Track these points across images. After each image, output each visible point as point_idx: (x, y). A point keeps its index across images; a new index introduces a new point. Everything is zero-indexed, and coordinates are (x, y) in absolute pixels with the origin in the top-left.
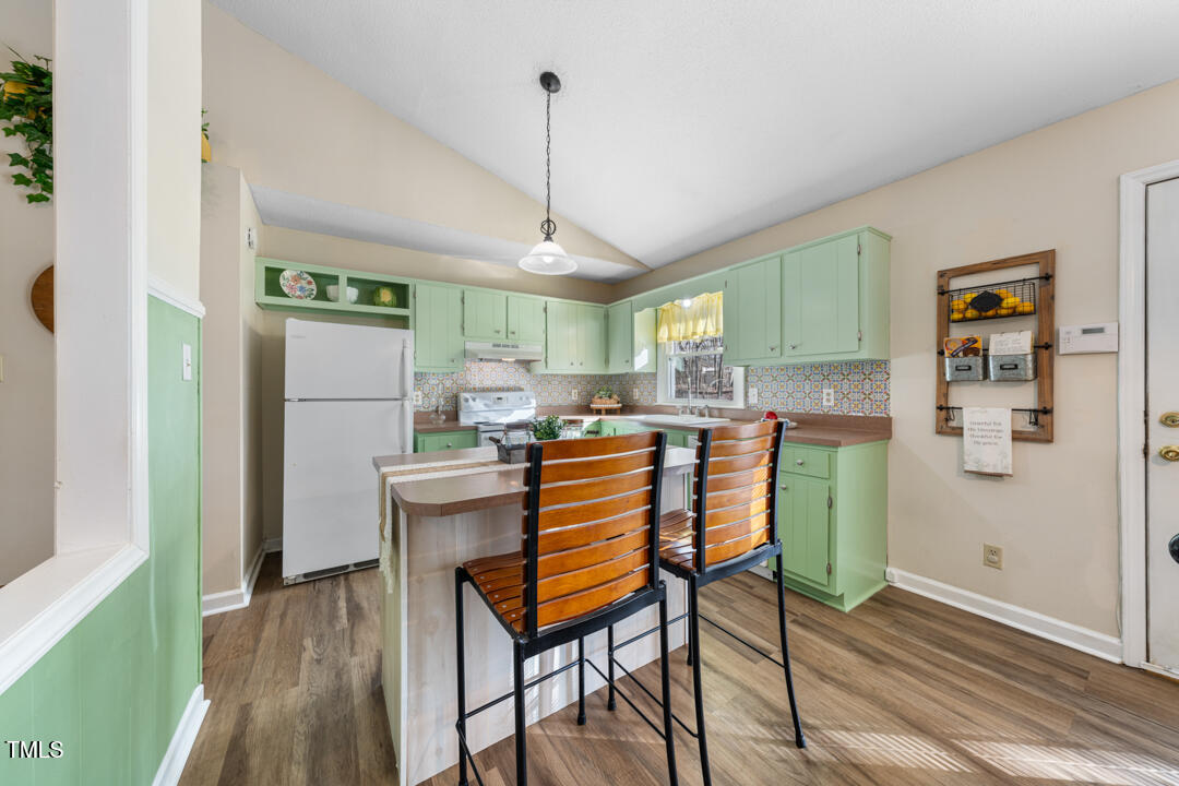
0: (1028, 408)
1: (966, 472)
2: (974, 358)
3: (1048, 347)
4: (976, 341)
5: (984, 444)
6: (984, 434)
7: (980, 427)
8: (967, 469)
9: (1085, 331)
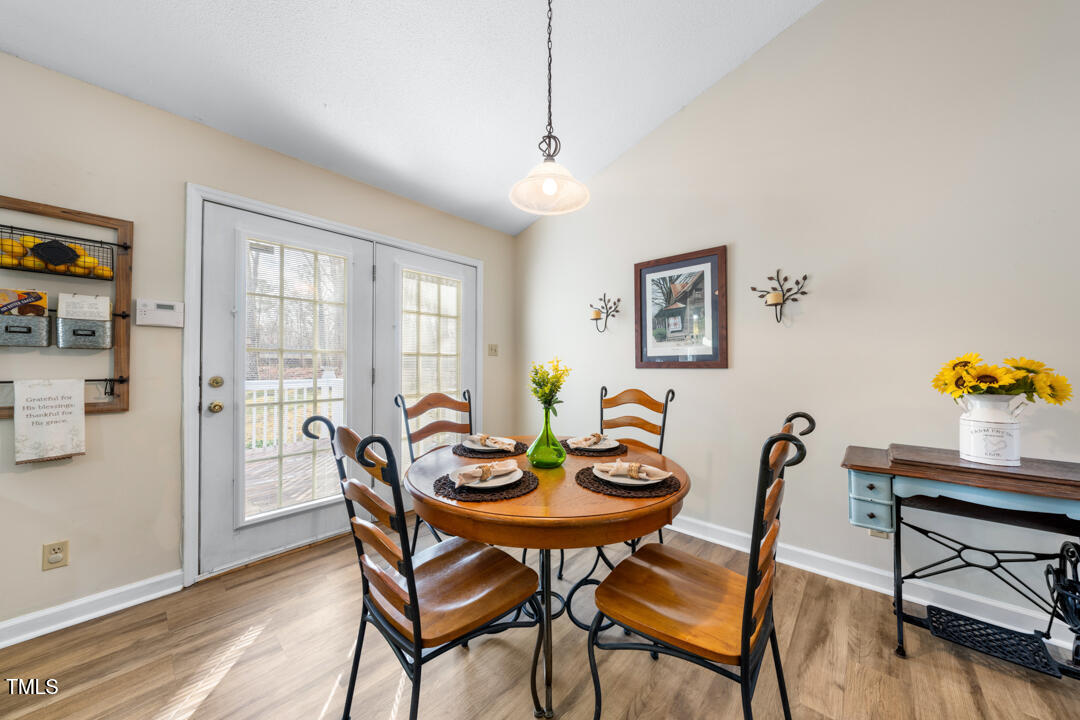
0: (103, 378)
1: (18, 463)
2: (37, 319)
3: (125, 316)
4: (39, 298)
5: (48, 423)
6: (47, 411)
7: (42, 404)
8: (20, 457)
9: (160, 306)
